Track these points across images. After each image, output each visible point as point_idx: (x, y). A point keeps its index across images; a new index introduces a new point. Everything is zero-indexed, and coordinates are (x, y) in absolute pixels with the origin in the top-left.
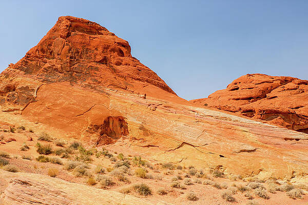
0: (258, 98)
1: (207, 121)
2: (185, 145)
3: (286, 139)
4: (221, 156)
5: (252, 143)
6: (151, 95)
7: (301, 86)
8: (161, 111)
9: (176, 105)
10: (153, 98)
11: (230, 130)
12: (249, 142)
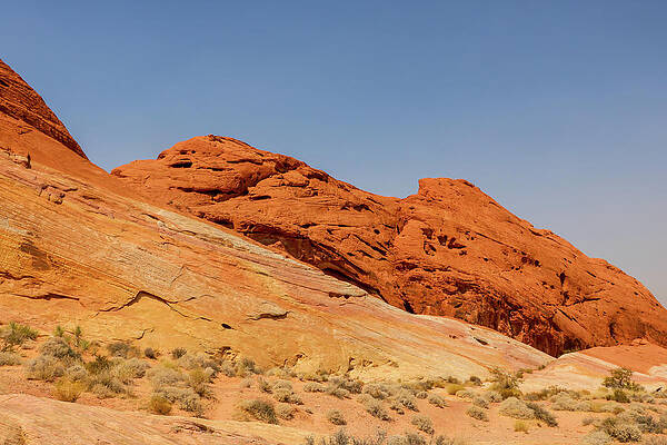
0: (230, 193)
1: (185, 243)
2: (144, 298)
3: (331, 295)
4: (225, 326)
5: (279, 299)
6: (43, 159)
7: (314, 182)
8: (76, 207)
9: (112, 196)
10: (52, 170)
11: (234, 270)
12: (273, 298)
